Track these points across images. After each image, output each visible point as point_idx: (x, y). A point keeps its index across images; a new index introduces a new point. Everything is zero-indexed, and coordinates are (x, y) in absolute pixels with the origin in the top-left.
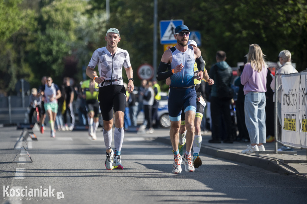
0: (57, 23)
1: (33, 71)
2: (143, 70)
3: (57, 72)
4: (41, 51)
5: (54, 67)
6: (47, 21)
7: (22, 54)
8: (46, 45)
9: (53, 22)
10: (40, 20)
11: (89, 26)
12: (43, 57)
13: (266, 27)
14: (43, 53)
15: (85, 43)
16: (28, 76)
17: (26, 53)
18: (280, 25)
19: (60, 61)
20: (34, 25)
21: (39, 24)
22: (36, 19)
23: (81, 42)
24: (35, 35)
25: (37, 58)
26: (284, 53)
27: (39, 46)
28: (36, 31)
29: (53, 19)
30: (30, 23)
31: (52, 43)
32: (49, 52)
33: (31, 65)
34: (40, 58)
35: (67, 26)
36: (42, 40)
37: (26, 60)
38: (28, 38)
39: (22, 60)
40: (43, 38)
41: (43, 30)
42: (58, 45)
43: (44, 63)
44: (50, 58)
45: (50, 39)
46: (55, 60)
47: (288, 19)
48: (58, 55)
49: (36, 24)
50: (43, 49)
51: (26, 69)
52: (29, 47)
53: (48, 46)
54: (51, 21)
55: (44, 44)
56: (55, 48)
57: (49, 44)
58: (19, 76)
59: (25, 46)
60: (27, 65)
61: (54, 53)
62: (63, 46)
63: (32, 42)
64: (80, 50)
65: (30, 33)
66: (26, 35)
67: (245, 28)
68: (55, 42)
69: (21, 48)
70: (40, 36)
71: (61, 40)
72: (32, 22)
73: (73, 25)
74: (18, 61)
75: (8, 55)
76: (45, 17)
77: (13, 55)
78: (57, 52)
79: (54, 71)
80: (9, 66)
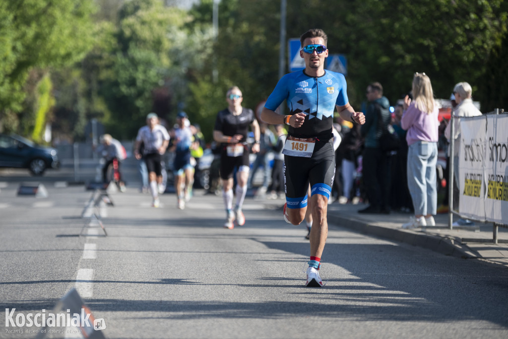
0: (144, 41)
1: (109, 108)
3: (142, 111)
4: (119, 80)
5: (139, 103)
6: (130, 39)
7: (95, 85)
8: (128, 72)
9: (138, 39)
10: (120, 37)
11: (189, 45)
13: (439, 51)
14: (124, 83)
15: (183, 70)
16: (100, 115)
17: (100, 82)
18: (458, 47)
19: (147, 95)
20: (110, 43)
21: (118, 42)
22: (114, 36)
23: (176, 68)
25: (114, 90)
26: (461, 87)
27: (117, 72)
28: (114, 52)
29: (138, 36)
30: (106, 41)
31: (137, 70)
32: (132, 82)
33: (106, 100)
34: (119, 91)
35: (157, 45)
36: (122, 65)
37: (100, 93)
38: (103, 62)
39: (94, 94)
40: (125, 61)
41: (125, 50)
42: (145, 72)
43: (124, 97)
44: (133, 91)
45: (134, 63)
46: (140, 94)
47: (470, 40)
48: (145, 86)
49: (114, 41)
50: (122, 77)
51: (99, 106)
52: (105, 74)
53: (131, 73)
54: (135, 37)
55: (125, 71)
56: (140, 76)
57: (132, 70)
58: (90, 115)
59: (98, 73)
60: (101, 99)
61: (139, 83)
62: (152, 73)
63: (109, 67)
64: (175, 80)
65: (106, 55)
66: (100, 58)
67: (409, 51)
68: (141, 68)
69: (93, 76)
70: (120, 59)
71: (148, 64)
72: (109, 39)
73: (167, 45)
74: (88, 94)
75: (74, 86)
76: (127, 33)
77: (82, 86)
78: (144, 81)
79: (138, 109)
80: (75, 101)
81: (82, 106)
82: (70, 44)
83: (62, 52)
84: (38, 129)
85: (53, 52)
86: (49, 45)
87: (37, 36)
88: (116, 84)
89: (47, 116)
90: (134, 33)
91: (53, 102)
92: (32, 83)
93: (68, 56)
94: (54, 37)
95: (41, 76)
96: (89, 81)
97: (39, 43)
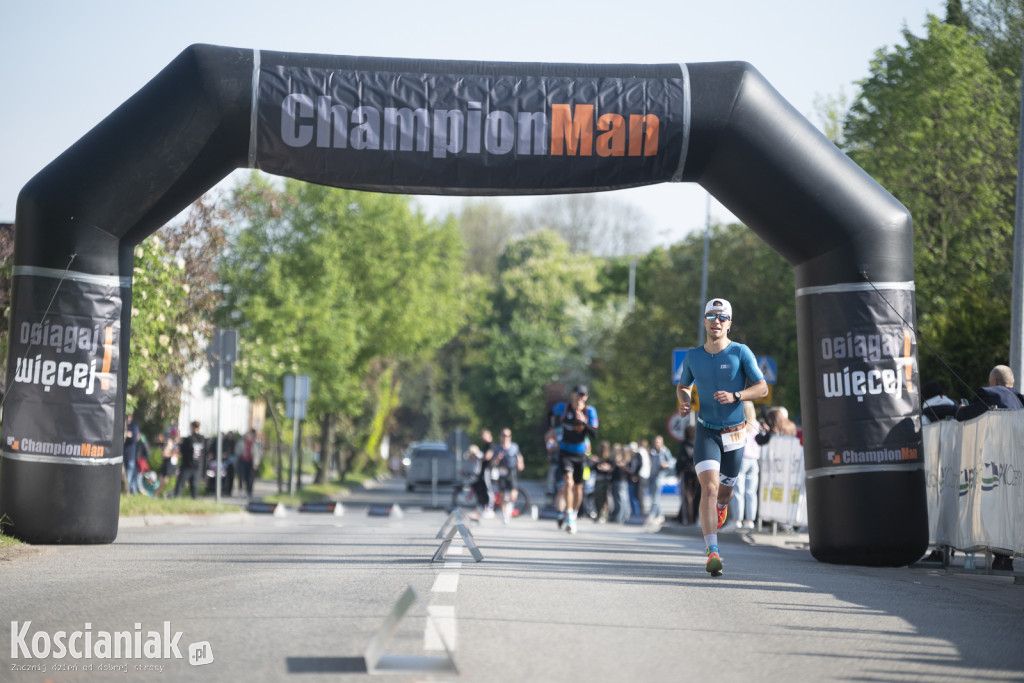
0: (536, 308)
1: (478, 411)
2: (678, 422)
3: (528, 416)
4: (496, 369)
5: (523, 405)
6: (515, 304)
7: (456, 372)
8: (509, 357)
9: (527, 304)
10: (498, 299)
11: (594, 326)
12: (501, 382)
14: (502, 373)
15: (586, 361)
16: (466, 421)
17: (465, 370)
19: (537, 391)
20: (484, 311)
21: (495, 307)
22: (490, 297)
23: (576, 358)
24: (486, 332)
25: (488, 383)
27: (492, 357)
28: (488, 324)
29: (527, 297)
30: (476, 305)
31: (522, 354)
32: (515, 373)
33: (473, 399)
34: (495, 385)
35: (556, 313)
36: (500, 346)
37: (463, 388)
38: (472, 338)
39: (455, 387)
40: (505, 340)
41: (504, 322)
42: (534, 358)
43: (502, 394)
44: (515, 385)
45: (519, 343)
46: (526, 391)
48: (535, 379)
49: (489, 306)
50: (500, 364)
51: (463, 407)
52: (473, 358)
53: (513, 359)
54: (522, 300)
55: (504, 355)
56: (527, 363)
57: (516, 353)
58: (449, 422)
59: (463, 355)
60: (466, 397)
61: (525, 374)
63: (478, 346)
64: (574, 374)
65: (474, 328)
66: (468, 331)
68: (528, 351)
69: (454, 359)
70: (495, 332)
71: (540, 345)
72: (482, 302)
74: (446, 389)
75: (425, 374)
76: (511, 293)
77: (436, 374)
78: (532, 372)
79: (523, 413)
80: (426, 398)
81: (435, 406)
82: (430, 325)
83: (418, 337)
84: (373, 441)
85: (406, 337)
86: (400, 329)
87: (386, 317)
88: (489, 374)
89: (386, 422)
90: (520, 292)
91: (396, 402)
92: (373, 376)
93: (426, 342)
94: (407, 318)
95: (384, 366)
96: (448, 369)
97: (387, 325)
